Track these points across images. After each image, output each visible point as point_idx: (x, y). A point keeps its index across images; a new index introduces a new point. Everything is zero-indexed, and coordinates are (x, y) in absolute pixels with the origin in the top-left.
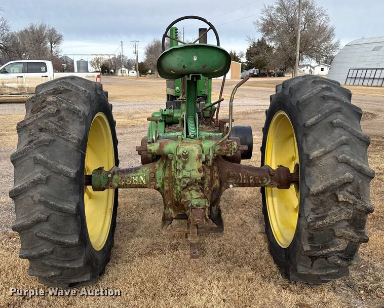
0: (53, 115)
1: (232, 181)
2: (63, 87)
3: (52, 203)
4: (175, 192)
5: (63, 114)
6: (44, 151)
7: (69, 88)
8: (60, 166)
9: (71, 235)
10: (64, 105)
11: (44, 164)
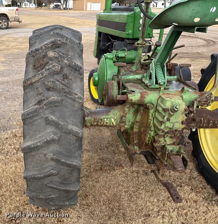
0: (58, 73)
1: (193, 125)
2: (60, 40)
3: (63, 161)
4: (148, 136)
5: (66, 71)
6: (54, 112)
7: (64, 41)
8: (70, 127)
9: (74, 183)
10: (66, 61)
11: (56, 125)
